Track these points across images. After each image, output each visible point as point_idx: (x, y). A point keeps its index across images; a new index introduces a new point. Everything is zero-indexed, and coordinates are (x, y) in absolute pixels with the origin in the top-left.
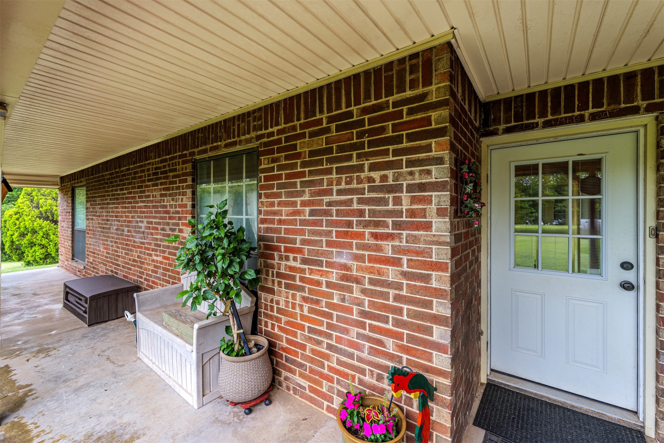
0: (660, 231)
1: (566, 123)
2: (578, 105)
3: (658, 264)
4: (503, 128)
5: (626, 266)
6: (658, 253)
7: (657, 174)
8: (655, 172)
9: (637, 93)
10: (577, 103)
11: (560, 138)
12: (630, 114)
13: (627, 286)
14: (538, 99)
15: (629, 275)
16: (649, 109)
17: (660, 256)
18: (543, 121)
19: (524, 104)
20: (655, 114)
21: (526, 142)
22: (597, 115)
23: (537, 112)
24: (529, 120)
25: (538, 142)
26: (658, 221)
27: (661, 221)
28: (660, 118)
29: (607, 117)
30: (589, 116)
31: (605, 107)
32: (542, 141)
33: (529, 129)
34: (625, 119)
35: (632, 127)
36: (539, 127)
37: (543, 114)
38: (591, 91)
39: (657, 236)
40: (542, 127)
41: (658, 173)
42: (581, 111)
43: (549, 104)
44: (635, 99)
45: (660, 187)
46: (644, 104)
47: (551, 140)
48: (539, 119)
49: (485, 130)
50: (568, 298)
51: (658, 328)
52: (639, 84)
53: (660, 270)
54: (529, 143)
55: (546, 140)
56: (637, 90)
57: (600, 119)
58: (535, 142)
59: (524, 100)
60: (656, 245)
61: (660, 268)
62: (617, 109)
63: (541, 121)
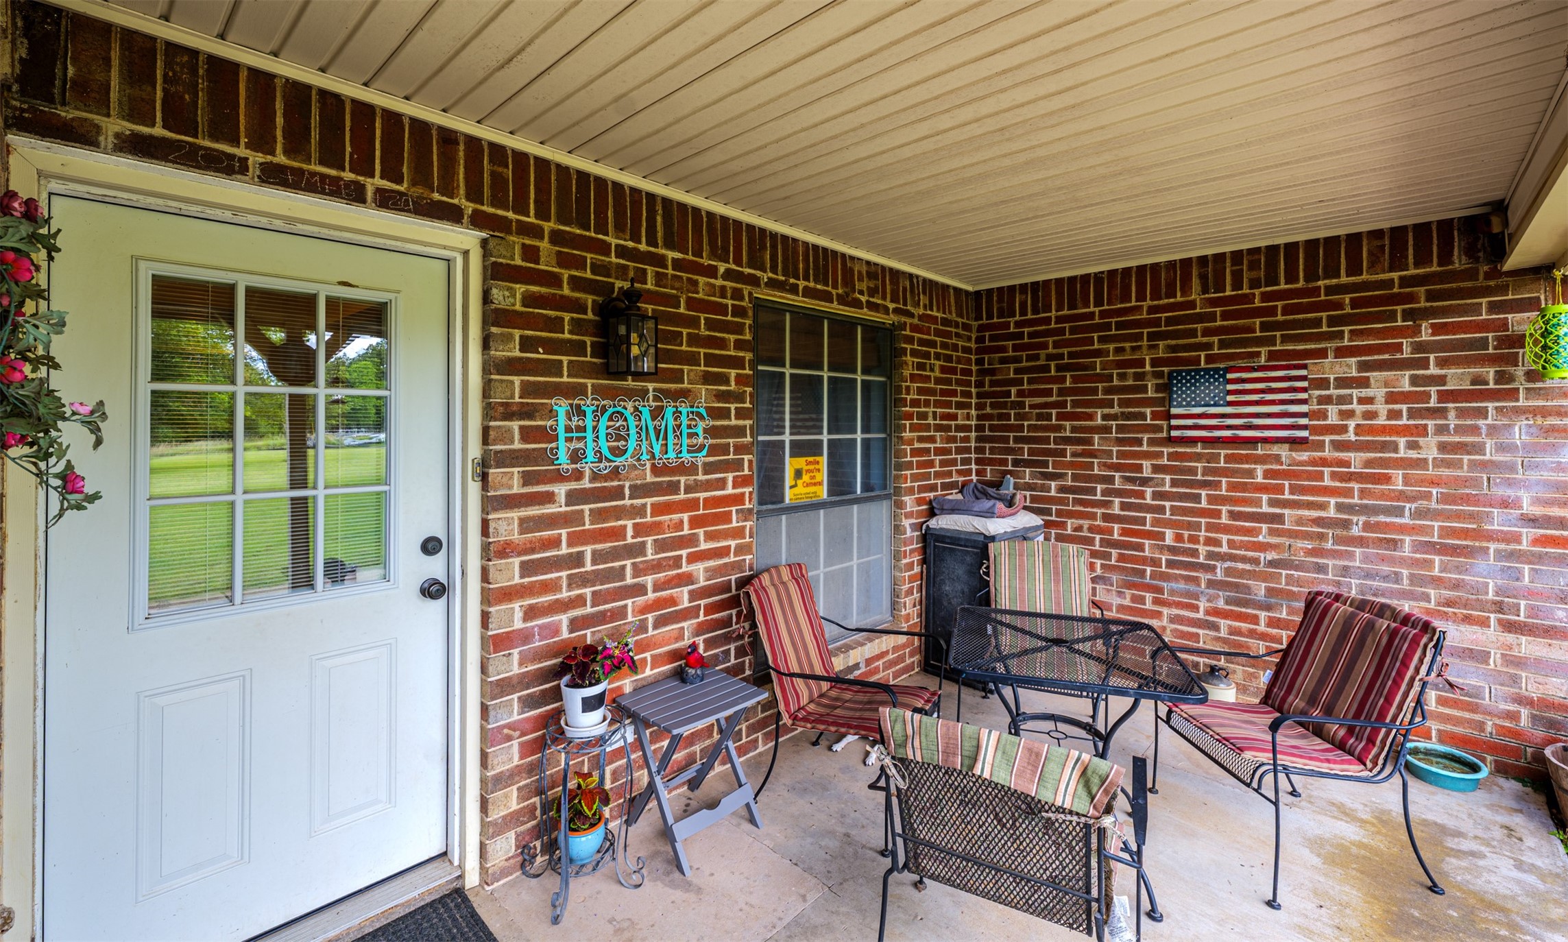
0: (490, 467)
1: (323, 192)
2: (351, 155)
3: (485, 532)
4: (117, 129)
5: (430, 546)
6: (485, 511)
7: (483, 355)
8: (480, 350)
9: (458, 180)
10: (348, 149)
11: (301, 228)
12: (448, 220)
13: (433, 590)
14: (248, 89)
15: (434, 567)
16: (478, 221)
17: (490, 517)
18: (263, 160)
19: (202, 84)
20: (484, 235)
21: (199, 208)
22: (390, 197)
23: (242, 128)
24: (217, 141)
25: (237, 219)
26: (486, 447)
27: (491, 448)
28: (492, 244)
29: (409, 211)
30: (375, 194)
31: (405, 185)
32: (252, 219)
33: (217, 170)
34: (439, 228)
35: (445, 248)
36: (250, 174)
37: (262, 142)
38: (378, 133)
39: (484, 477)
40: (259, 177)
41: (486, 352)
42: (358, 174)
43: (280, 121)
44: (455, 191)
45: (490, 380)
46: (469, 207)
47: (278, 224)
48: (248, 151)
49: (32, 109)
50: (314, 658)
51: (485, 660)
52: (462, 162)
53: (490, 543)
54: (210, 212)
55: (264, 221)
56: (458, 174)
57: (396, 209)
58: (228, 215)
59: (201, 72)
60: (482, 495)
61: (490, 540)
62: (426, 199)
63: (256, 158)
